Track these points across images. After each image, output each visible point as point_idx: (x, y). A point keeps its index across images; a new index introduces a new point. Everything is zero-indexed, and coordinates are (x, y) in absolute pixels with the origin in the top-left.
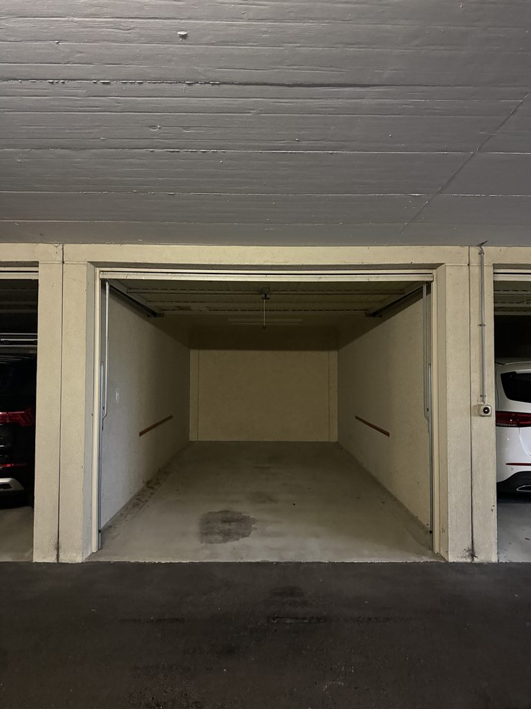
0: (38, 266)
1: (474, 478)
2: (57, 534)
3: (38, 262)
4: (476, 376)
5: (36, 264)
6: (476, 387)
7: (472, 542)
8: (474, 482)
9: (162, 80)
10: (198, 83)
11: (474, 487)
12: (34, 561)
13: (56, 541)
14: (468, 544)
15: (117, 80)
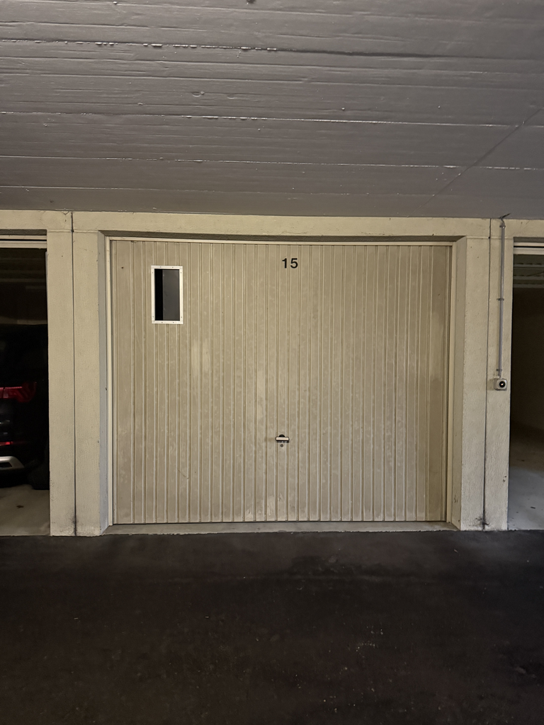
0: (46, 235)
1: (487, 451)
2: (74, 509)
3: (46, 231)
4: (493, 351)
5: (44, 232)
6: (493, 361)
7: (484, 511)
8: (487, 454)
9: (218, 45)
10: (254, 49)
11: (488, 459)
12: (51, 535)
13: (73, 515)
14: (479, 513)
15: (169, 44)
